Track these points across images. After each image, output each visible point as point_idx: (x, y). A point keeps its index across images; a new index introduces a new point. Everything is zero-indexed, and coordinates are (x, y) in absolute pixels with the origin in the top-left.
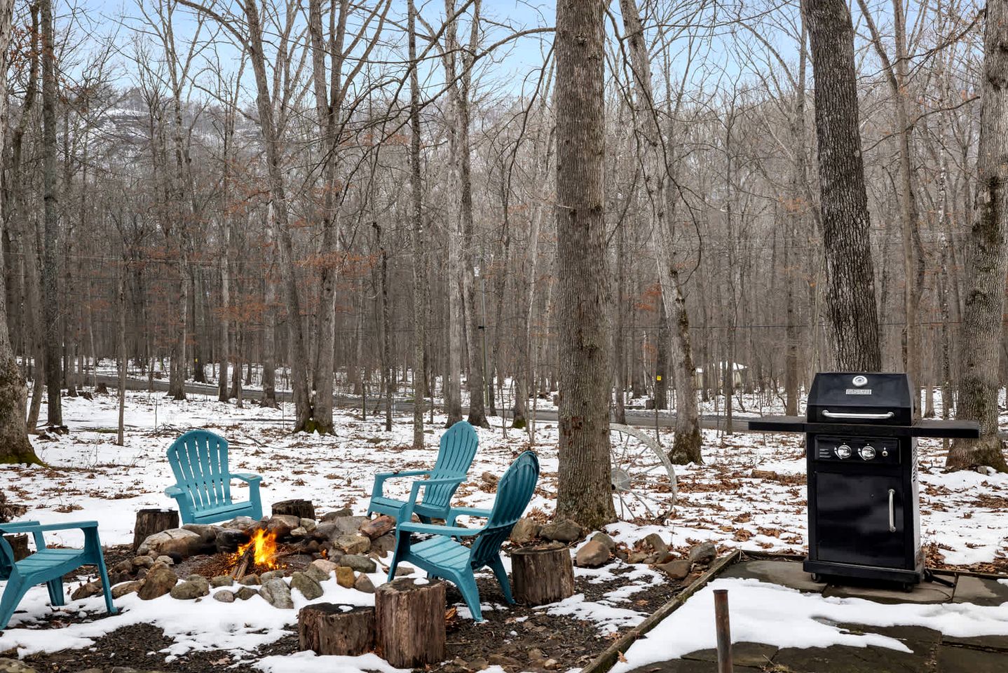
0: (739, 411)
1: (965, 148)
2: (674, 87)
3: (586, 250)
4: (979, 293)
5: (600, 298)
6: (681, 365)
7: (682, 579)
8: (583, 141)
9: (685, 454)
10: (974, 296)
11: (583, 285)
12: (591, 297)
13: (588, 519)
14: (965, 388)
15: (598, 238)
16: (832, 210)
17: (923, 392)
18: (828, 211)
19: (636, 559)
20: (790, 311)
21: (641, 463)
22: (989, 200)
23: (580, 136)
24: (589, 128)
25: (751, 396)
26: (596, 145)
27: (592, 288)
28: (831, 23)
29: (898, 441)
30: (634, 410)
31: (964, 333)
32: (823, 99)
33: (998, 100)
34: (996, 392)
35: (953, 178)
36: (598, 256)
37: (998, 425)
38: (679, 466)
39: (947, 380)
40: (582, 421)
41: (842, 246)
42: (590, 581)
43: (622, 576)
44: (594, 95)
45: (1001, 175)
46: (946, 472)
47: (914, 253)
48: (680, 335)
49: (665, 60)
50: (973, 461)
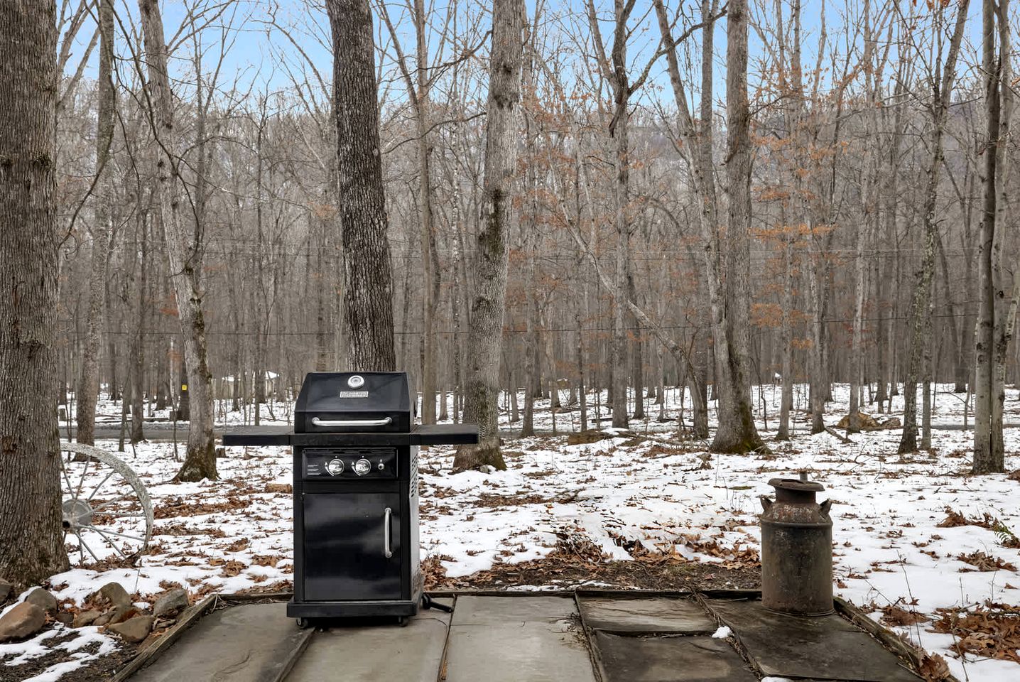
0: (269, 420)
1: (475, 177)
2: (205, 80)
3: (25, 215)
4: (484, 299)
5: (46, 279)
6: (195, 371)
7: (140, 641)
8: (23, 70)
9: (198, 470)
10: (479, 302)
11: (20, 261)
12: (33, 278)
13: (22, 572)
14: (471, 391)
15: (45, 200)
16: (351, 208)
17: (438, 397)
18: (347, 208)
19: (83, 621)
20: (320, 319)
21: (148, 482)
22: (493, 212)
23: (18, 62)
24: (31, 53)
25: (283, 404)
26: (42, 78)
27: (34, 265)
28: (352, 13)
29: (395, 451)
30: (156, 422)
31: (471, 338)
32: (343, 91)
33: (501, 116)
34: (497, 394)
35: (466, 201)
36: (45, 224)
37: (497, 425)
38: (191, 483)
39: (457, 385)
40: (17, 442)
41: (361, 246)
42: (7, 664)
43: (57, 648)
44: (40, 11)
45: (503, 189)
46: (452, 474)
47: (432, 266)
48: (194, 338)
49: (196, 50)
50: (477, 461)
